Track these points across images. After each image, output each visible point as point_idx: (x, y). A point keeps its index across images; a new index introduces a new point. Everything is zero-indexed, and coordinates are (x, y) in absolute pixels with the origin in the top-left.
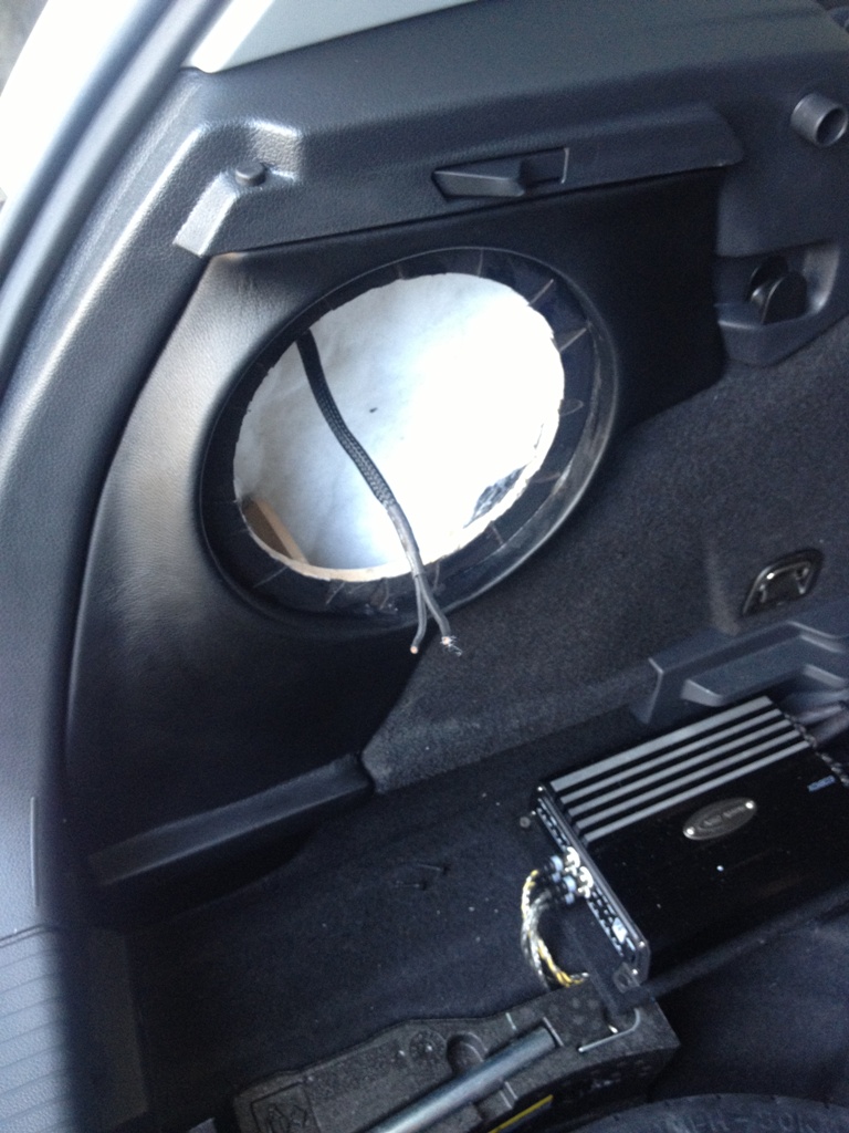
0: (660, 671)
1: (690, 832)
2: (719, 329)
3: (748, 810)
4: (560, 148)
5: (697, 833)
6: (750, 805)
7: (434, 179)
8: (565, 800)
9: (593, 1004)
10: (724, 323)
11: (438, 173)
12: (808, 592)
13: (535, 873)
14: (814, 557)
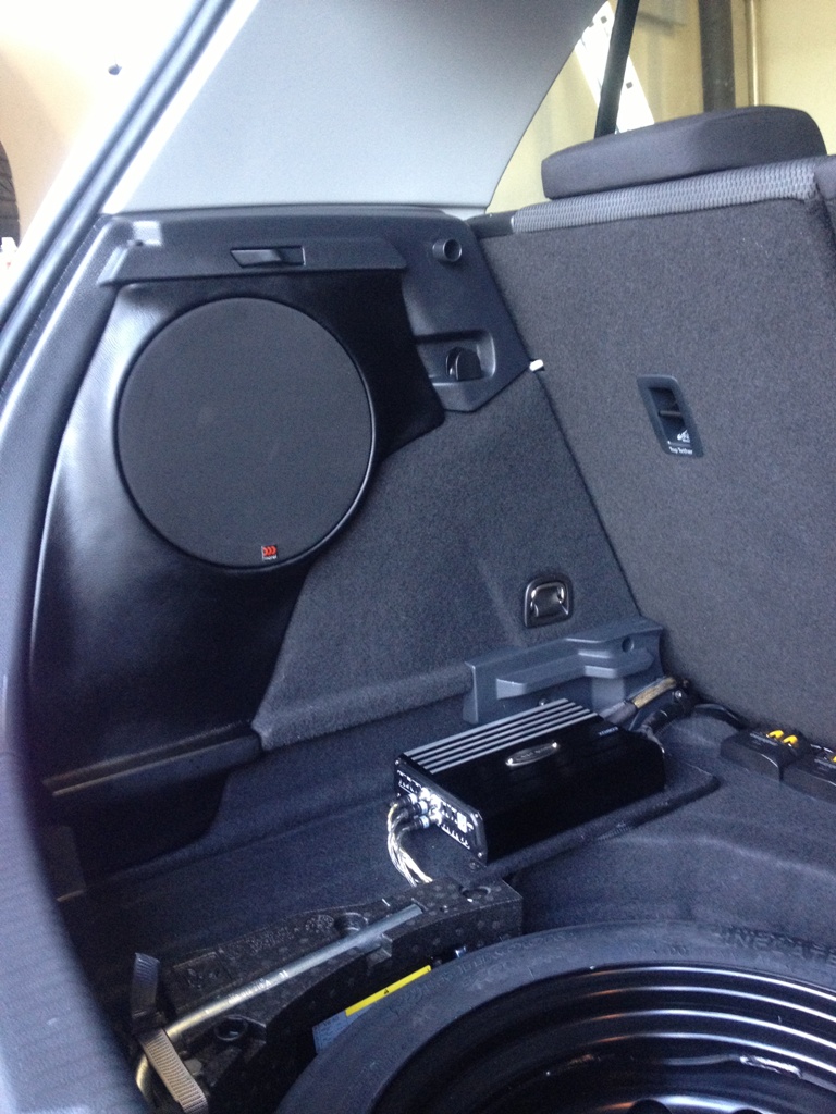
0: (474, 667)
1: (510, 762)
2: (432, 389)
3: (553, 748)
4: (299, 247)
5: (514, 762)
6: (555, 745)
7: (232, 255)
8: (414, 759)
9: (452, 887)
10: (435, 385)
11: (233, 252)
12: (571, 612)
13: (396, 805)
14: (564, 581)
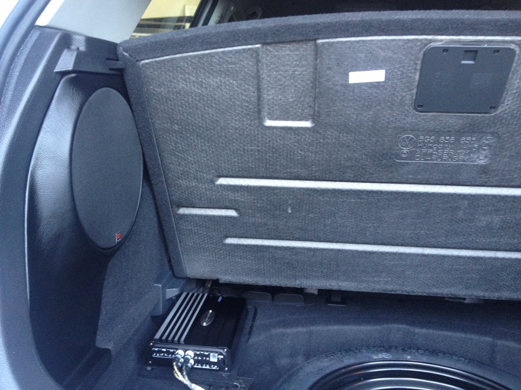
0: (161, 286)
1: (205, 324)
3: (211, 313)
6: (211, 311)
8: (164, 338)
